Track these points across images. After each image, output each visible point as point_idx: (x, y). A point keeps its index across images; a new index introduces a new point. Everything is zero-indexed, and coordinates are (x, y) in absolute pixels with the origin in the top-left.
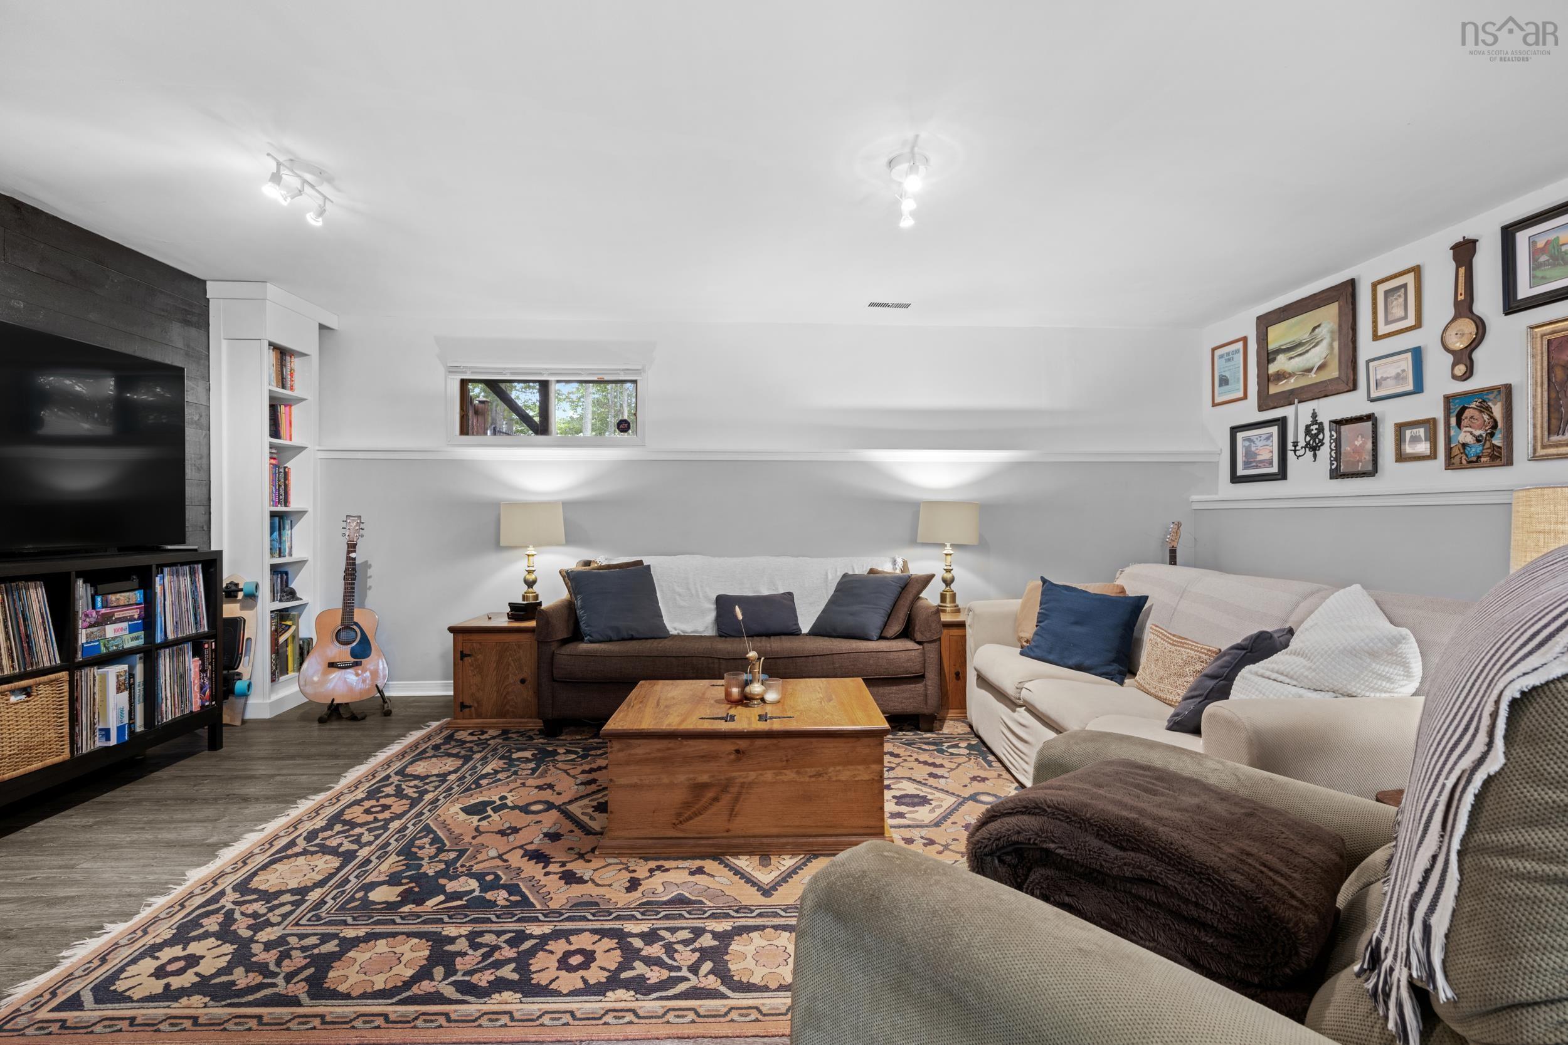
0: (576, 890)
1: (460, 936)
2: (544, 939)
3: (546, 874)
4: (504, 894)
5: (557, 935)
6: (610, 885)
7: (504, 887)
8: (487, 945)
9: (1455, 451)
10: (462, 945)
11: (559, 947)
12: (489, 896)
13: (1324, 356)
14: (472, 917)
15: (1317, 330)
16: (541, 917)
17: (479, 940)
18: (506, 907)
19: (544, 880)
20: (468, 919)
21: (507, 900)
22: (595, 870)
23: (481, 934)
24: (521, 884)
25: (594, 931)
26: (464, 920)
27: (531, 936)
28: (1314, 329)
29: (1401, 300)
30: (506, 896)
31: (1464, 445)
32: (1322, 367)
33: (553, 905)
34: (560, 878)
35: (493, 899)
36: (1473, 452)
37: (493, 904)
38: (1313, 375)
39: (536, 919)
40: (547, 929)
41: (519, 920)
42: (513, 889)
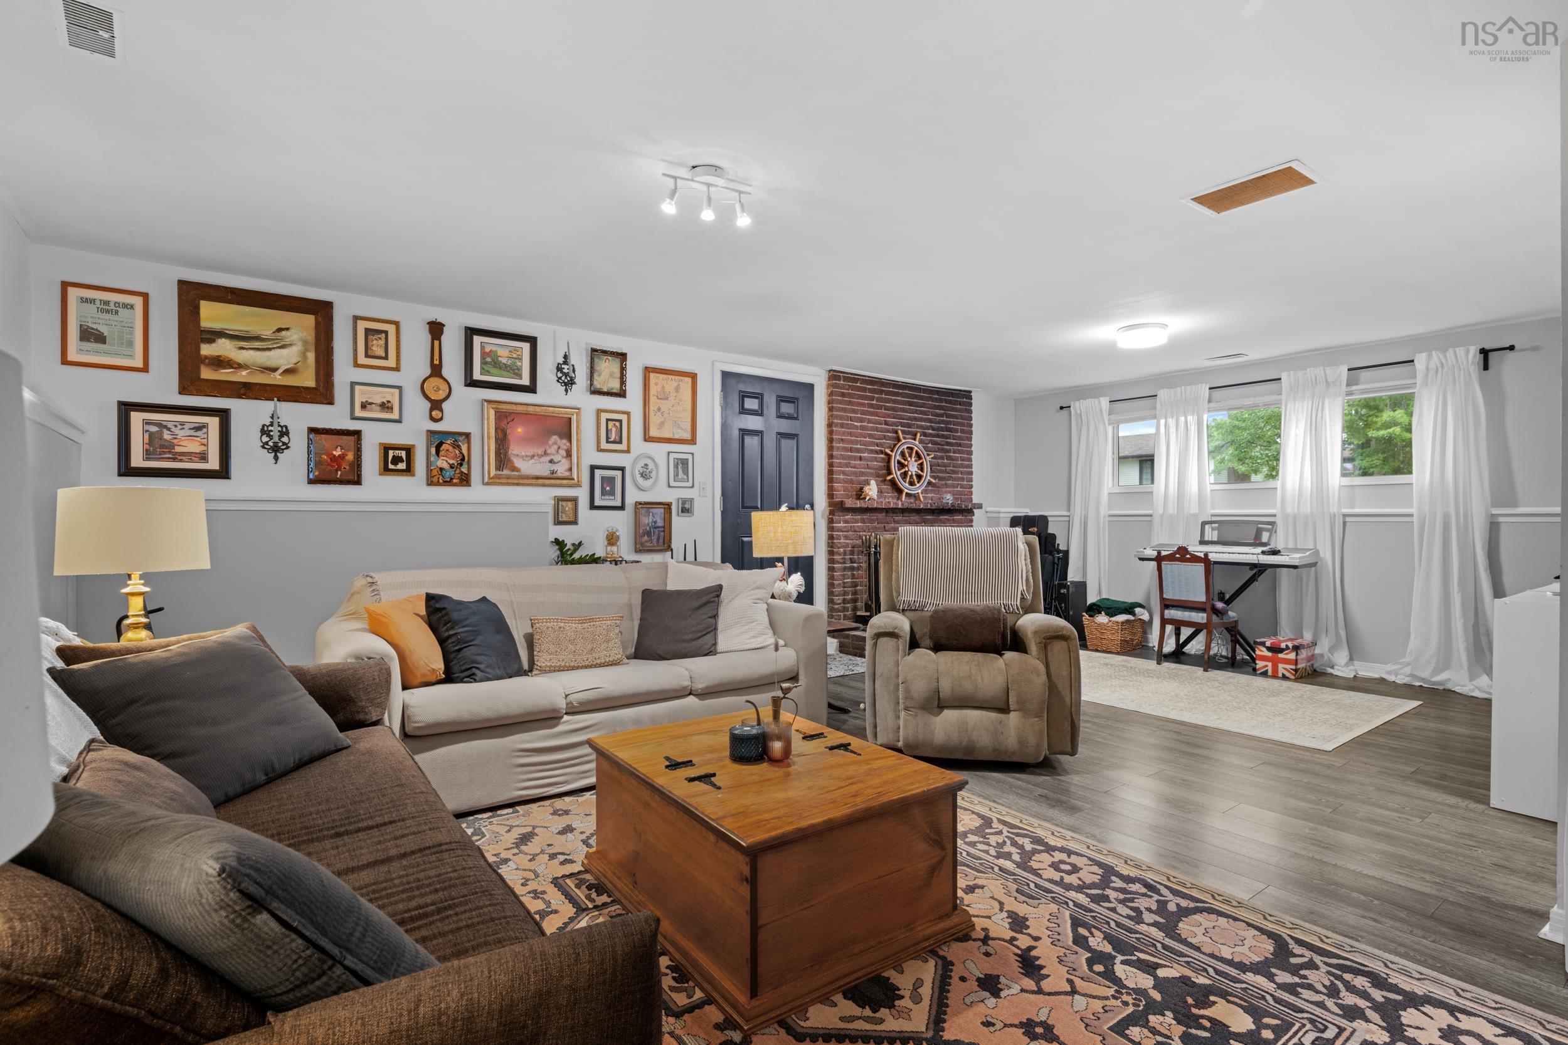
0: (1022, 910)
1: (1148, 925)
2: (1080, 889)
3: (1037, 939)
4: (1092, 942)
5: (1069, 887)
6: (992, 898)
7: (1089, 949)
8: (1127, 907)
9: (435, 473)
10: (1148, 917)
11: (1072, 879)
12: (1108, 948)
13: (295, 361)
14: (1133, 935)
15: (284, 333)
16: (1071, 904)
17: (1133, 914)
18: (1095, 928)
19: (1044, 933)
20: (1138, 936)
21: (1091, 933)
22: (989, 917)
23: (1129, 917)
24: (1070, 943)
25: (1040, 876)
26: (1141, 936)
27: (1087, 895)
28: (280, 330)
29: (382, 342)
30: (1090, 939)
31: (441, 469)
32: (288, 371)
33: (1054, 907)
34: (1028, 927)
35: (1105, 942)
36: (449, 473)
37: (1108, 937)
38: (277, 374)
39: (1076, 904)
40: (1072, 894)
41: (1091, 911)
42: (1080, 941)
